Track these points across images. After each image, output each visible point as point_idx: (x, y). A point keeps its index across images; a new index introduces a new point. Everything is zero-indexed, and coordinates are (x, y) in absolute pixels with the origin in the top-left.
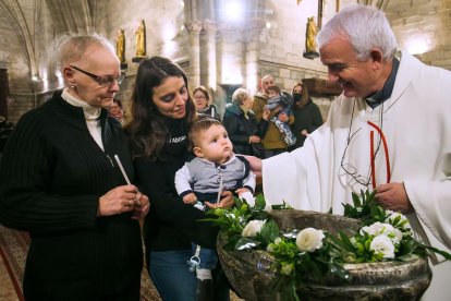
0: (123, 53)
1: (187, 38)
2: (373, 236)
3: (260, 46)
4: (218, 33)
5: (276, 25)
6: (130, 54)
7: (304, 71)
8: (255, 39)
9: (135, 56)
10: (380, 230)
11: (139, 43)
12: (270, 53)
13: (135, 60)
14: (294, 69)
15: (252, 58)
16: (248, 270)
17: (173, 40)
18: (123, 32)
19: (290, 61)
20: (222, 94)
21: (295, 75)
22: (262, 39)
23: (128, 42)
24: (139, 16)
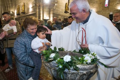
0: (19, 11)
1: (35, 7)
3: (54, 10)
4: (43, 6)
5: (58, 5)
6: (21, 11)
8: (52, 8)
11: (23, 9)
12: (56, 11)
13: (22, 13)
14: (62, 16)
15: (51, 13)
16: (51, 66)
17: (31, 8)
18: (19, 6)
19: (61, 14)
22: (54, 8)
23: (20, 8)
24: (23, 2)
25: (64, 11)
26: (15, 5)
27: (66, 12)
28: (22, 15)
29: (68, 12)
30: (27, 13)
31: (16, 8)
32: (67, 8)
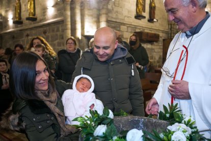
0: (20, 14)
1: (62, 5)
2: (174, 132)
3: (109, 12)
6: (25, 15)
7: (136, 27)
8: (105, 7)
9: (28, 16)
10: (178, 127)
11: (30, 8)
12: (114, 16)
13: (28, 19)
15: (103, 18)
17: (53, 7)
19: (127, 21)
20: (85, 41)
21: (130, 30)
22: (110, 7)
23: (23, 7)
25: (134, 13)
27: (139, 16)
28: (27, 24)
29: (144, 17)
30: (41, 21)
31: (11, 6)
32: (140, 7)
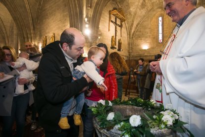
5: (102, 38)
18: (46, 37)
24: (53, 32)
26: (41, 36)
31: (41, 40)
